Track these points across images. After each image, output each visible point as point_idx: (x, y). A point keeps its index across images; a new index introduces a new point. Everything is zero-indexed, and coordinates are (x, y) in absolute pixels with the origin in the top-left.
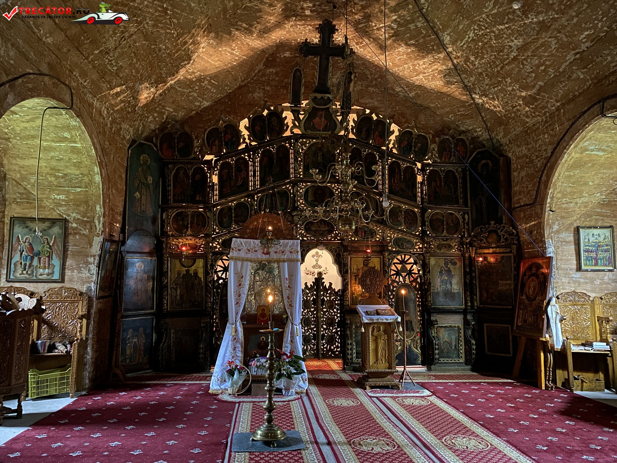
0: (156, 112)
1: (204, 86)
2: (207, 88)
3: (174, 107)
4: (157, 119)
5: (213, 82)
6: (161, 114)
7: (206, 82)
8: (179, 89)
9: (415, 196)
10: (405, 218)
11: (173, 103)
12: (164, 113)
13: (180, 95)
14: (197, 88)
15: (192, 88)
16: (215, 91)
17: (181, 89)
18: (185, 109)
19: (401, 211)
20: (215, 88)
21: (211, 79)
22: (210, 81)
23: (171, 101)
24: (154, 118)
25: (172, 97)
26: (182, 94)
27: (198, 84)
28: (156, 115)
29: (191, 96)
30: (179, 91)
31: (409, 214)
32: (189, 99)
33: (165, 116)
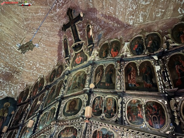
0: (20, 83)
1: (38, 67)
2: (40, 68)
3: (28, 80)
4: (22, 87)
5: (42, 64)
6: (23, 84)
7: (38, 65)
8: (27, 71)
9: (156, 85)
10: (146, 113)
11: (27, 78)
12: (24, 84)
13: (29, 73)
14: (35, 68)
15: (33, 69)
16: (45, 69)
17: (28, 71)
18: (34, 80)
19: (140, 106)
20: (44, 67)
21: (40, 63)
22: (40, 64)
23: (26, 77)
24: (20, 87)
25: (26, 75)
26: (30, 73)
27: (34, 66)
28: (20, 85)
29: (34, 73)
30: (27, 72)
31: (150, 107)
32: (34, 75)
33: (25, 85)
